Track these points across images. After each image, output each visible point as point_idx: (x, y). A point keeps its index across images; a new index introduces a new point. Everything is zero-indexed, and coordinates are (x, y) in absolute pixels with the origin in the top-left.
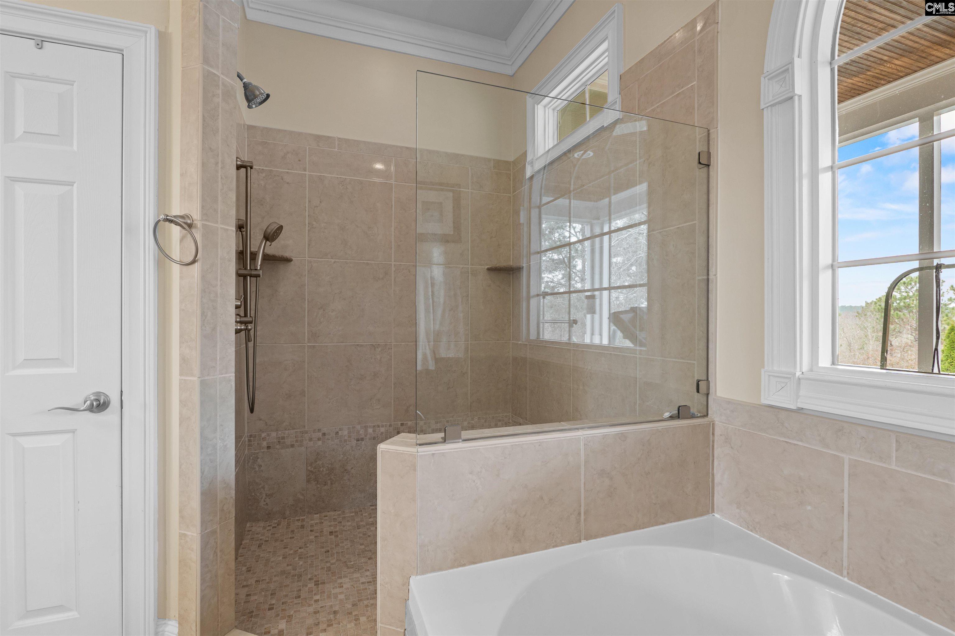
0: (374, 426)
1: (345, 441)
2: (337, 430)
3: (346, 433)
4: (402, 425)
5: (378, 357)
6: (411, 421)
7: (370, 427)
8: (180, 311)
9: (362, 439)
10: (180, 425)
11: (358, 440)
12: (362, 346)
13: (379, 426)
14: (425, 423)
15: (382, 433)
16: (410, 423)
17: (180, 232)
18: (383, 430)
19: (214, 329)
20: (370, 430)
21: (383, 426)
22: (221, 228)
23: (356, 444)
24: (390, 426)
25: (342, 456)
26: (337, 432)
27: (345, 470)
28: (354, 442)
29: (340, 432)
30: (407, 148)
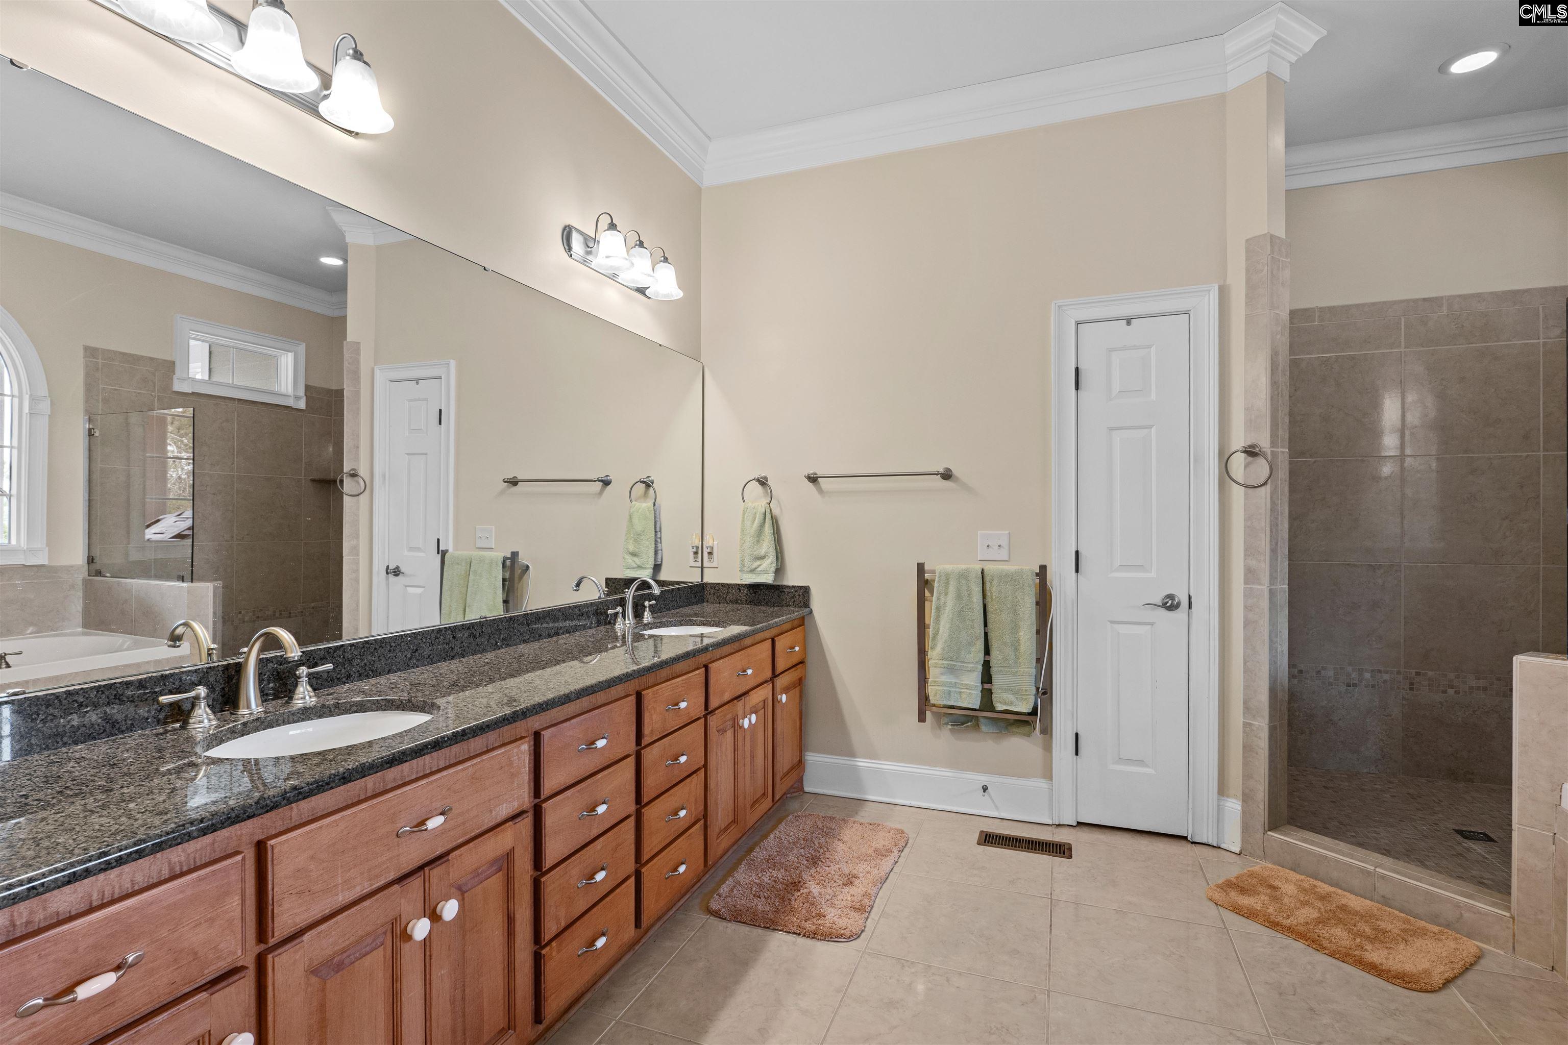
0: (1373, 671)
1: (1330, 684)
2: (1319, 669)
3: (1331, 673)
4: (1418, 674)
5: (1380, 581)
6: (1432, 670)
7: (1367, 671)
8: (1245, 527)
9: (1355, 685)
10: (1244, 627)
11: (1348, 685)
12: (1355, 565)
13: (1380, 671)
14: (1458, 677)
15: (1385, 681)
16: (1430, 673)
17: (1245, 459)
18: (1386, 677)
19: (1277, 544)
20: (1367, 675)
21: (1387, 672)
22: (1281, 451)
23: (1346, 690)
24: (1399, 673)
25: (1326, 702)
26: (1319, 671)
27: (1331, 720)
28: (1343, 688)
29: (1323, 672)
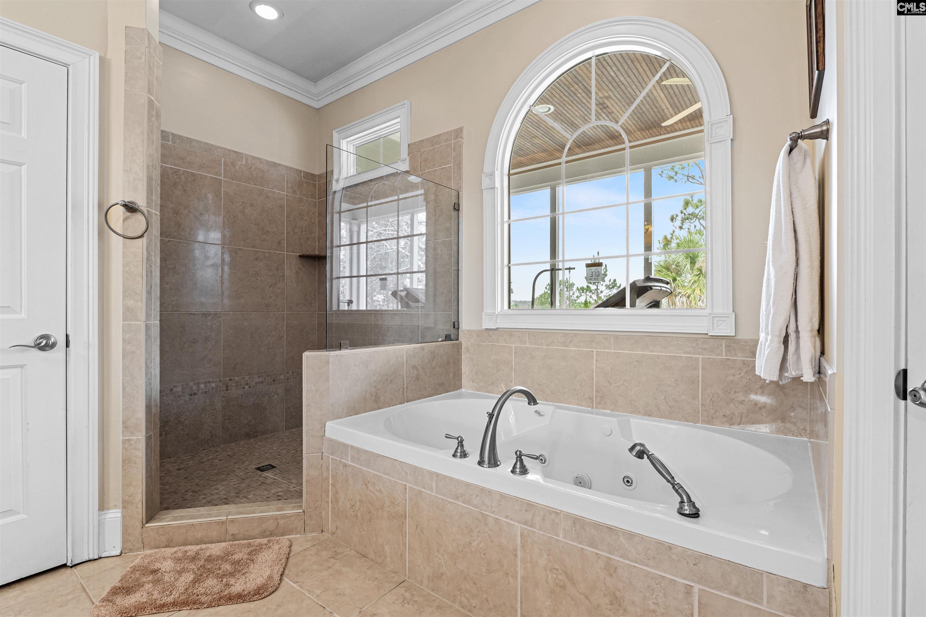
0: (206, 383)
1: (179, 396)
2: (172, 387)
3: (180, 389)
4: (230, 380)
5: (209, 324)
6: (238, 376)
7: (202, 383)
8: (123, 272)
9: (195, 394)
11: (191, 395)
12: (194, 314)
13: (210, 382)
14: (250, 378)
15: (213, 388)
16: (237, 378)
17: (124, 213)
18: (213, 385)
19: (151, 287)
20: (202, 386)
21: (213, 382)
22: (154, 213)
23: (190, 398)
24: (220, 381)
25: (176, 410)
26: (172, 389)
27: (179, 422)
28: (187, 398)
29: (174, 389)
30: (234, 152)
